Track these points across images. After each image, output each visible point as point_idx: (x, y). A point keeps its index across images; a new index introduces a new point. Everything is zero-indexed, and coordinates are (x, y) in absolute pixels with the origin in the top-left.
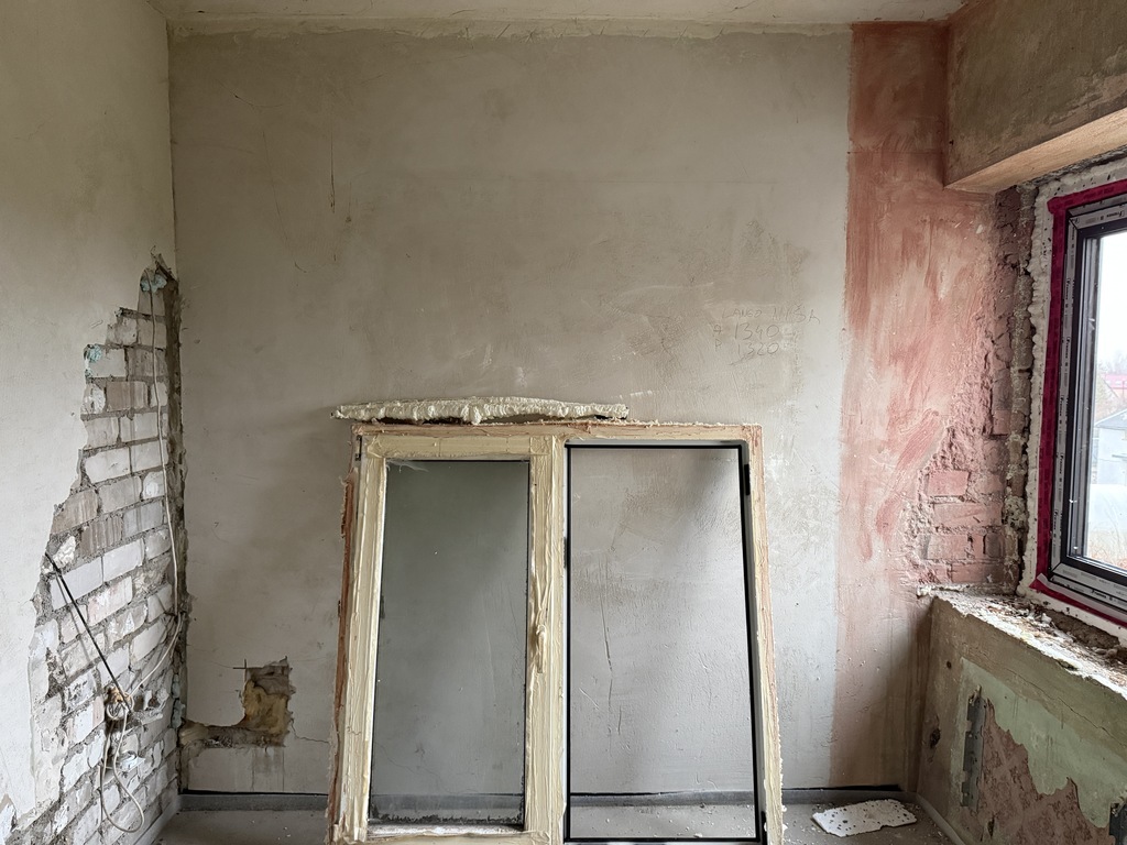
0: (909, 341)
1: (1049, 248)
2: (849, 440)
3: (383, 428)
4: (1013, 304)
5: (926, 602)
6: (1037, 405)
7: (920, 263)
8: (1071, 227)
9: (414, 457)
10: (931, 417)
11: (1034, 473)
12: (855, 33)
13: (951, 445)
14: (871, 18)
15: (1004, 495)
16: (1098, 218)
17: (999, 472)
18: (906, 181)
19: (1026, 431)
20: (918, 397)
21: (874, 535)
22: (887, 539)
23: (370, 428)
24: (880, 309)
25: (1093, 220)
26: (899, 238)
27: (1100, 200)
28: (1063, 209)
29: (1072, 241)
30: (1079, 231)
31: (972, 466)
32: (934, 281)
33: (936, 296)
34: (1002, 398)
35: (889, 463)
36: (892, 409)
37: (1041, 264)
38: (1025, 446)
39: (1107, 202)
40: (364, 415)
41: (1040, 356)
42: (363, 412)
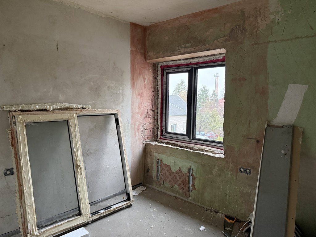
0: (141, 92)
1: (161, 75)
2: (132, 112)
3: (21, 113)
4: (155, 85)
5: (145, 144)
6: (160, 105)
7: (142, 76)
8: (165, 72)
9: (34, 121)
10: (145, 107)
11: (159, 117)
12: (131, 24)
13: (147, 113)
14: (134, 22)
15: (155, 122)
16: (170, 71)
17: (154, 118)
18: (140, 58)
19: (158, 110)
20: (143, 103)
21: (137, 132)
22: (139, 132)
23: (16, 113)
24: (136, 85)
25: (169, 71)
26: (139, 70)
27: (170, 68)
28: (163, 68)
29: (165, 74)
30: (166, 73)
31: (151, 116)
32: (144, 80)
33: (145, 83)
34: (154, 104)
35: (138, 116)
36: (139, 106)
37: (159, 78)
38: (157, 112)
39: (171, 68)
40: (14, 109)
41: (160, 95)
42: (13, 108)
